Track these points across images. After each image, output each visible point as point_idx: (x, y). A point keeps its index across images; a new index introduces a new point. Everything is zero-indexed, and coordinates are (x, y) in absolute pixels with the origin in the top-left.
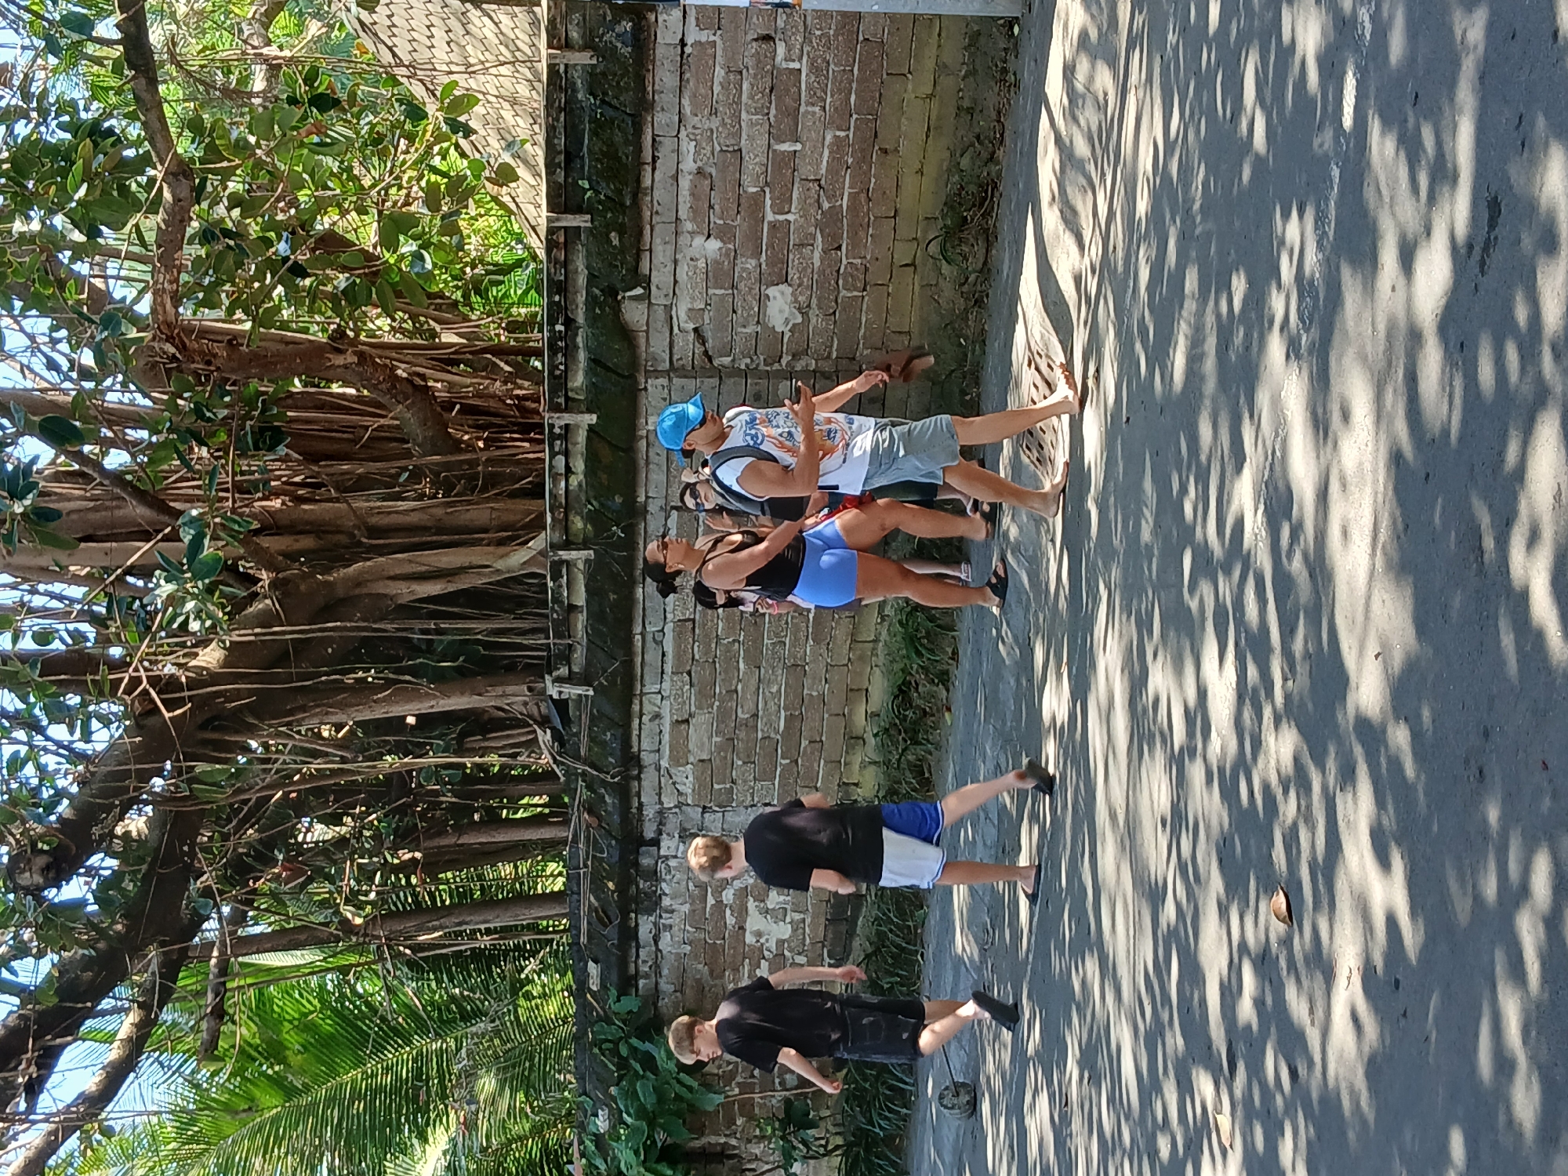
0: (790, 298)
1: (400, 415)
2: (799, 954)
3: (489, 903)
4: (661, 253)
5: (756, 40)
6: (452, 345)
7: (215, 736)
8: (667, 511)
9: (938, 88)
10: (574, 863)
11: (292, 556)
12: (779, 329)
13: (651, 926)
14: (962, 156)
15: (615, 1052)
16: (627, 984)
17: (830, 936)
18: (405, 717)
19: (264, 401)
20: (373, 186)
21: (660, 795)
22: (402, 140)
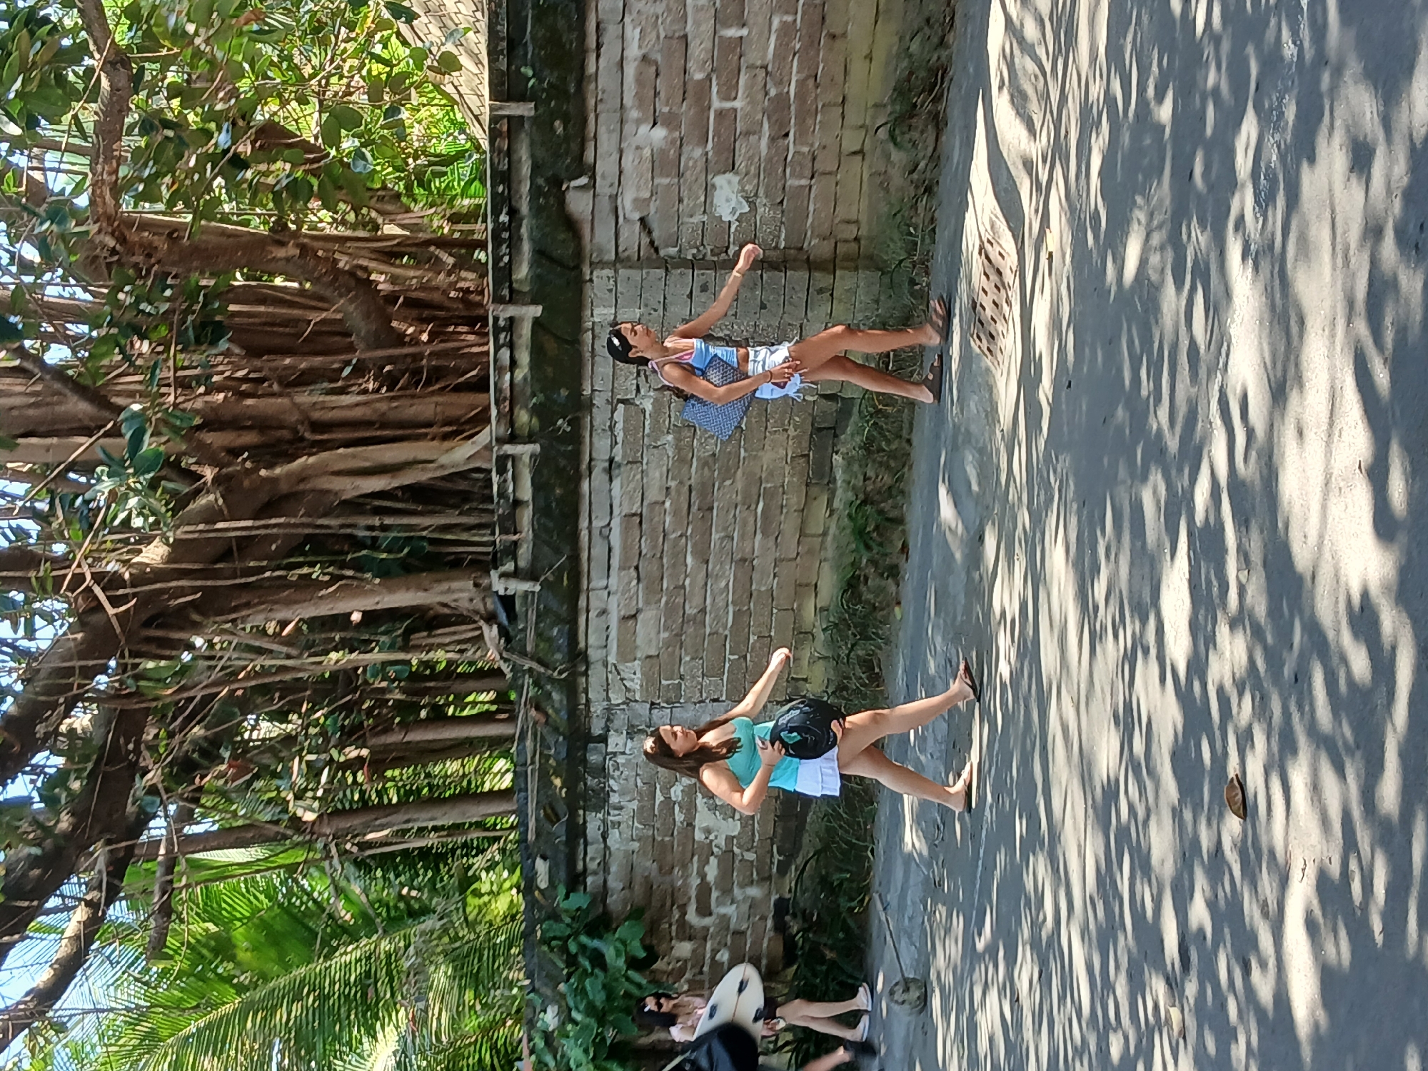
0: (737, 187)
1: (342, 309)
2: (748, 850)
3: (435, 801)
4: (607, 142)
6: (394, 237)
7: (159, 633)
8: (613, 404)
10: (522, 761)
11: (234, 452)
12: (726, 218)
13: (599, 823)
14: (912, 39)
15: (564, 949)
16: (575, 881)
17: (779, 831)
18: (350, 614)
19: (205, 295)
20: (312, 77)
21: (607, 691)
22: (343, 29)
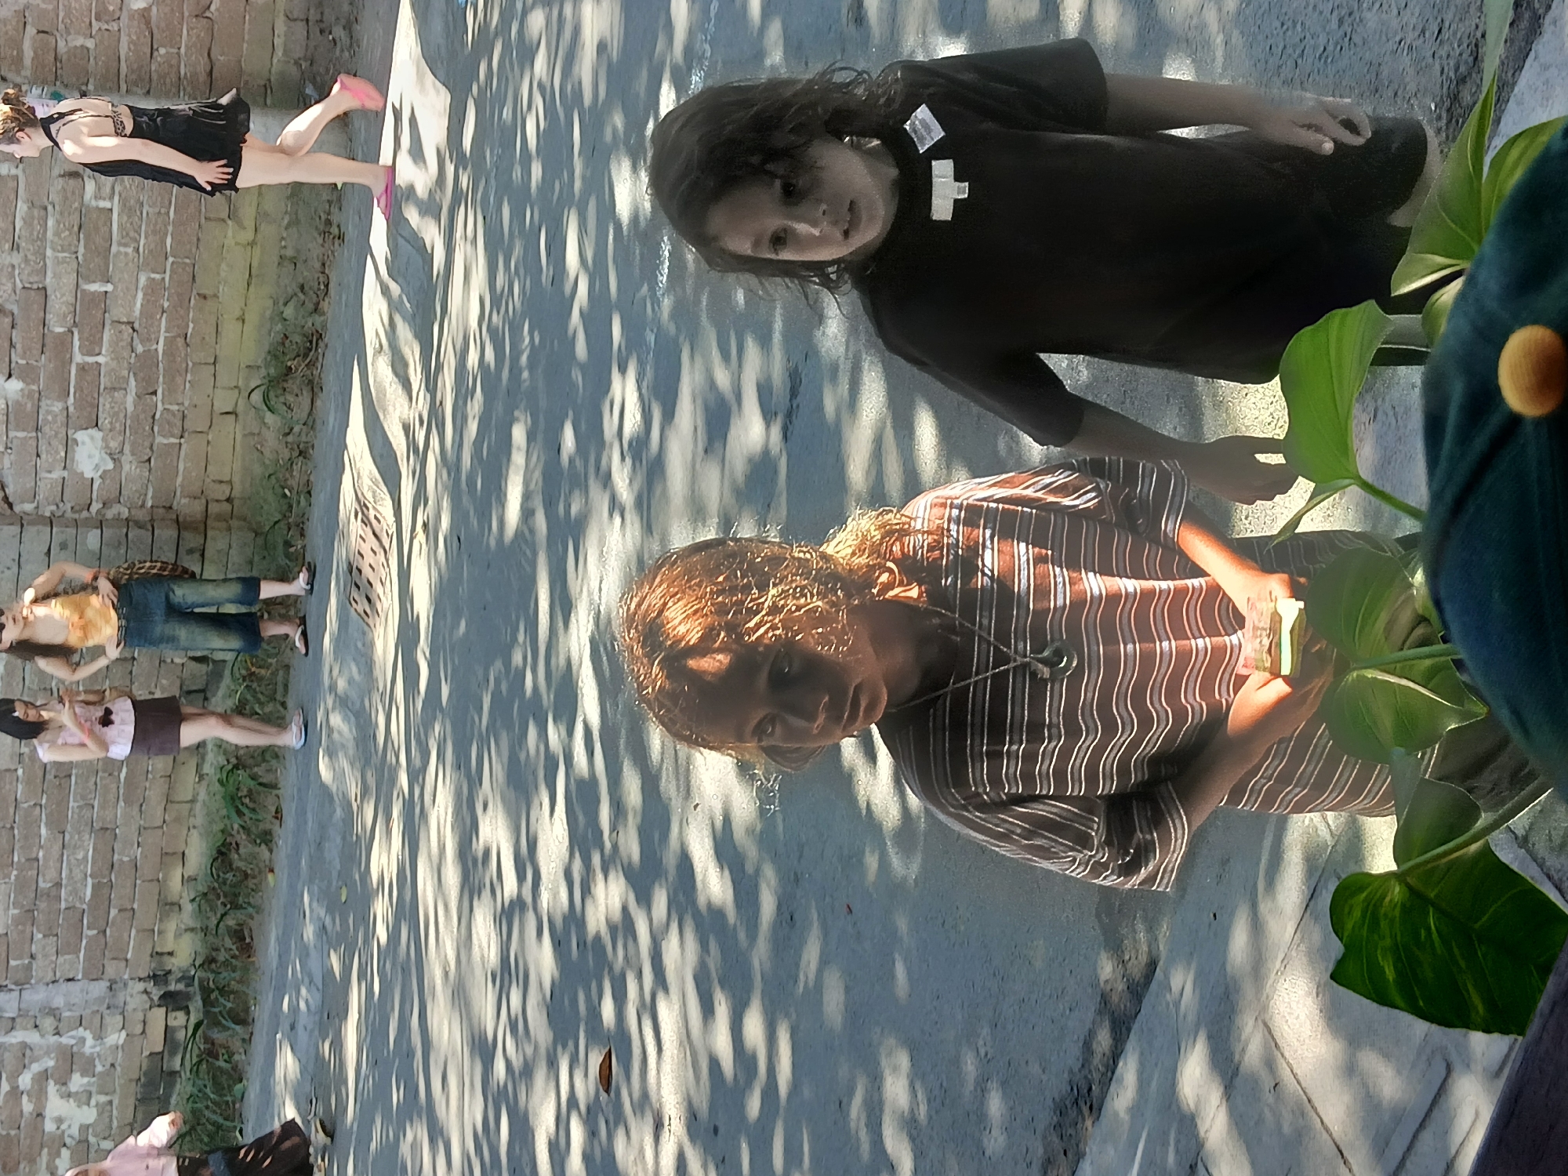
0: (100, 443)
2: (106, 1138)
5: (63, 176)
9: (259, 236)
12: (88, 475)
14: (285, 304)
